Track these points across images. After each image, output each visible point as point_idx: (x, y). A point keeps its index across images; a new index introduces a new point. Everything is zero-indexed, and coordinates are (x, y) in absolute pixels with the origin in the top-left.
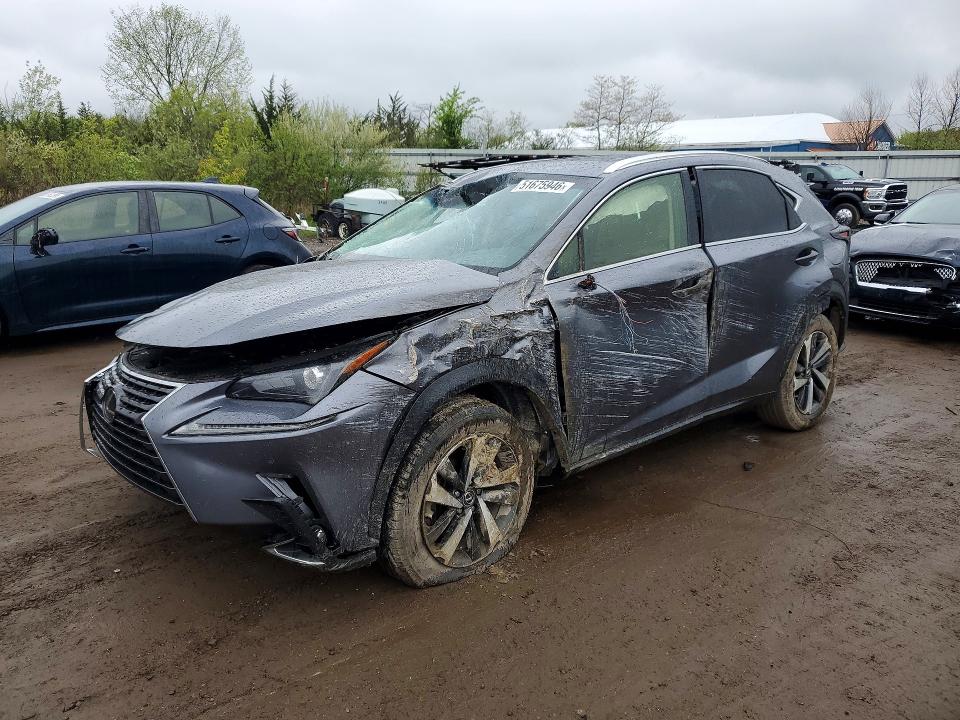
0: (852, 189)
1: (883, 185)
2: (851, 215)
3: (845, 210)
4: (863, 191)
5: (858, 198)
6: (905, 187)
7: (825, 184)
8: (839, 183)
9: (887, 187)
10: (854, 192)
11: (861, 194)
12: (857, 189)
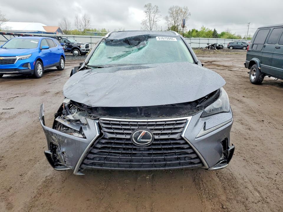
0: (77, 45)
1: (84, 44)
2: (78, 52)
3: (76, 51)
4: (80, 46)
5: (79, 48)
6: (88, 45)
7: (69, 44)
8: (73, 44)
9: (85, 45)
10: (77, 46)
11: (79, 46)
12: (78, 45)
